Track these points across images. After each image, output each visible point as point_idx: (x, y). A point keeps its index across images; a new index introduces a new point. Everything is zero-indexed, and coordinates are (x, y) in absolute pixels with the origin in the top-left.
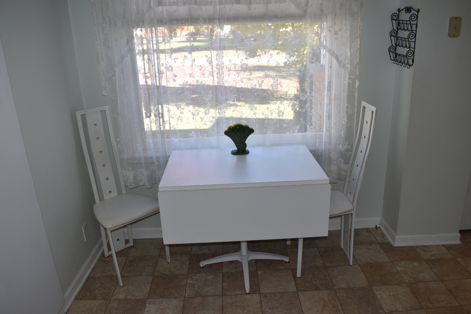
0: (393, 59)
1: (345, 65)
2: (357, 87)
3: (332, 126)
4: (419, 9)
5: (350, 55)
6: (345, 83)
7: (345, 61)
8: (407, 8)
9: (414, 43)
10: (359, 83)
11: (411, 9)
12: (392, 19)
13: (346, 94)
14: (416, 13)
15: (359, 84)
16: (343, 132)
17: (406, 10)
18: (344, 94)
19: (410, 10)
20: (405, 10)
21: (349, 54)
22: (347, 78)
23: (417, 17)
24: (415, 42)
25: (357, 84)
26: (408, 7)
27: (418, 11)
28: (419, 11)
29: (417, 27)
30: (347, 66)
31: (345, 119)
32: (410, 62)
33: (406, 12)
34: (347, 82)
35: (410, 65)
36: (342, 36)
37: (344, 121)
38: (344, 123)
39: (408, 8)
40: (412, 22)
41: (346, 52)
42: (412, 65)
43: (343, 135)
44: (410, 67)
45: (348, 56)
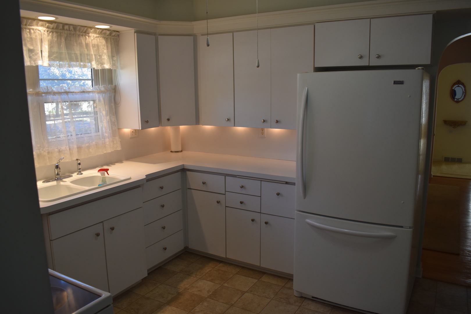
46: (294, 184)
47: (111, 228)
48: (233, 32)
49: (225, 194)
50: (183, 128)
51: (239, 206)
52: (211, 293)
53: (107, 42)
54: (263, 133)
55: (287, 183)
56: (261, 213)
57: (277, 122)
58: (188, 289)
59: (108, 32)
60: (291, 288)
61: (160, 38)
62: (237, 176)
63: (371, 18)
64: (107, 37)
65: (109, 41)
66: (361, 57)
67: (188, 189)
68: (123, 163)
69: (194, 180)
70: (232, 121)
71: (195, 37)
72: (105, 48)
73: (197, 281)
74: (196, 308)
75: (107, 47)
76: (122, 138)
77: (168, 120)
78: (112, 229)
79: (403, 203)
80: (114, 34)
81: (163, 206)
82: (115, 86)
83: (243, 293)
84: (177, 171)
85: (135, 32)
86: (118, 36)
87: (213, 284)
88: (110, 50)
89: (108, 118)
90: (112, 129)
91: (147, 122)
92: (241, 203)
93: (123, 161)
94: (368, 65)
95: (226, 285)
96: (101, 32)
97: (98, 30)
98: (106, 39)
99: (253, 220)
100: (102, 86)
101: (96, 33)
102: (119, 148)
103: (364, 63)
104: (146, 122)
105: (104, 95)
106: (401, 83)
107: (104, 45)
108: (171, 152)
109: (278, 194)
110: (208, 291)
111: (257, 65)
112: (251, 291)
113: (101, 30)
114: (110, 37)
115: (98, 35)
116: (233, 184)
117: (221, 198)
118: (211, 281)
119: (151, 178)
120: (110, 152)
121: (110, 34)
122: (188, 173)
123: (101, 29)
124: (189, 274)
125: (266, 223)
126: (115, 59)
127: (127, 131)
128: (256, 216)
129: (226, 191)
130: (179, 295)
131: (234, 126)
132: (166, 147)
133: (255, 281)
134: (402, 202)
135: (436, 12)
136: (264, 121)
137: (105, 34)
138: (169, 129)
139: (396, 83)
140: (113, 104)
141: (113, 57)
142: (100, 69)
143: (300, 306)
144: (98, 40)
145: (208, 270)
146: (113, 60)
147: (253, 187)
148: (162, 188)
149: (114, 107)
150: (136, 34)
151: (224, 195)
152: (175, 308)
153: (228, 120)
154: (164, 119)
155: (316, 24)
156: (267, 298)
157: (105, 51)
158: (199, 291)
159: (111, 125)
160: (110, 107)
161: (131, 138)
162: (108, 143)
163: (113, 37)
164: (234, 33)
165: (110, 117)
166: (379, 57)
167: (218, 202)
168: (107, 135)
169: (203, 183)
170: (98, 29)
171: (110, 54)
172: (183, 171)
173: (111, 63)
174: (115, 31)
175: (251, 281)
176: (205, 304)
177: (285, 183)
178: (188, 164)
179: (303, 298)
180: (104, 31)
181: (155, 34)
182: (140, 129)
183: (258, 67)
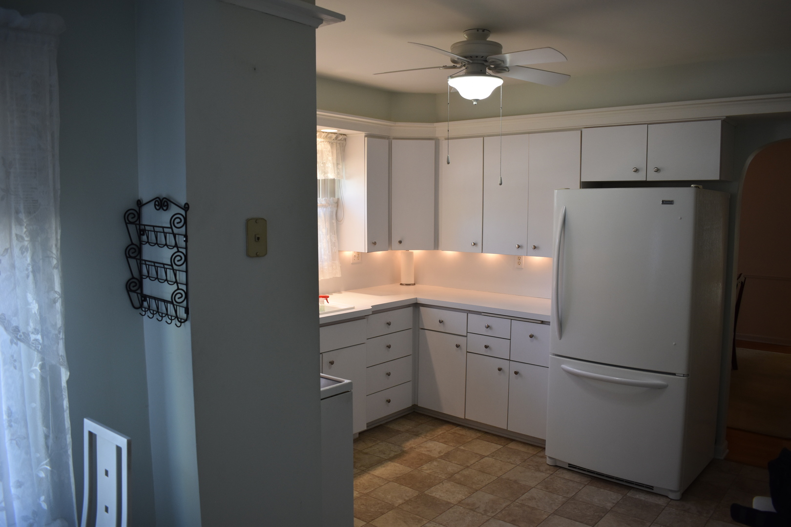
0: (137, 304)
1: (26, 335)
2: (64, 384)
3: (13, 491)
4: (186, 204)
5: (38, 310)
6: (34, 376)
7: (27, 324)
8: (157, 199)
9: (185, 273)
10: (68, 374)
11: (169, 202)
12: (127, 221)
13: (37, 404)
14: (183, 212)
15: (70, 376)
16: (43, 498)
17: (157, 203)
18: (34, 405)
19: (166, 204)
20: (155, 205)
21: (34, 307)
22: (36, 366)
23: (185, 219)
24: (187, 272)
25: (65, 375)
26: (161, 199)
27: (186, 208)
28: (188, 208)
29: (188, 240)
30: (33, 337)
31: (44, 465)
32: (182, 313)
33: (158, 208)
34: (39, 376)
35: (181, 319)
36: (13, 266)
37: (44, 469)
38: (42, 475)
39: (161, 201)
40: (176, 231)
41: (27, 303)
42: (186, 320)
43: (45, 506)
44: (182, 324)
45: (33, 312)
46: (548, 323)
47: (330, 363)
48: (483, 137)
49: (466, 336)
50: (417, 253)
51: (483, 351)
52: (442, 454)
53: (332, 147)
54: (519, 263)
55: (542, 322)
56: (510, 360)
57: (535, 248)
58: (415, 448)
59: (334, 136)
60: (544, 457)
61: (394, 141)
62: (483, 314)
63: (648, 124)
64: (332, 141)
65: (335, 146)
66: (637, 171)
67: (420, 330)
68: (341, 293)
69: (429, 318)
70: (479, 245)
71: (437, 141)
72: (330, 154)
73: (426, 441)
74: (423, 466)
75: (332, 152)
76: (342, 262)
77: (400, 242)
78: (332, 363)
79: (675, 345)
80: (341, 137)
81: (389, 347)
82: (338, 199)
83: (482, 457)
84: (409, 306)
85: (365, 136)
86: (345, 139)
87: (445, 446)
88: (335, 157)
89: (328, 237)
90: (332, 251)
91: (375, 243)
92: (486, 347)
93: (342, 292)
94: (645, 180)
95: (462, 448)
96: (326, 136)
97: (323, 134)
98: (331, 144)
99: (500, 369)
100: (323, 199)
101: (321, 137)
102: (339, 275)
103: (640, 177)
104: (373, 244)
105: (324, 209)
106: (670, 202)
107: (329, 151)
108: (401, 284)
109: (531, 336)
110: (440, 452)
111: (499, 182)
112: (493, 456)
113: (327, 134)
114: (336, 141)
115: (322, 140)
116: (477, 323)
117: (461, 341)
118: (445, 443)
119: (377, 311)
120: (328, 278)
121: (336, 138)
122: (422, 309)
123: (326, 132)
124: (417, 435)
125: (516, 373)
126: (340, 167)
127: (348, 254)
128: (504, 365)
129: (467, 332)
130: (403, 453)
131: (482, 252)
132: (395, 279)
133: (500, 447)
134: (674, 343)
135: (725, 117)
136: (519, 247)
137: (330, 138)
138: (400, 255)
139: (664, 202)
140: (334, 221)
141: (338, 164)
142: (322, 180)
143: (552, 474)
144: (323, 145)
145: (440, 433)
146: (338, 168)
147: (501, 327)
148: (389, 324)
149: (335, 224)
150: (366, 138)
151: (466, 338)
152: (398, 465)
153: (475, 244)
154: (395, 239)
155: (583, 130)
156: (512, 464)
157: (330, 158)
158: (428, 451)
159: (331, 246)
160: (331, 224)
161: (352, 264)
162: (326, 268)
163: (339, 142)
164: (485, 138)
165: (330, 236)
166: (658, 170)
167: (458, 346)
168: (326, 257)
169: (440, 321)
170: (323, 132)
171: (335, 162)
172: (416, 305)
173: (336, 172)
174: (341, 134)
175: (495, 447)
176: (435, 463)
177: (540, 322)
178: (423, 298)
179: (557, 466)
180: (330, 135)
181: (388, 138)
182: (366, 251)
183: (501, 184)
